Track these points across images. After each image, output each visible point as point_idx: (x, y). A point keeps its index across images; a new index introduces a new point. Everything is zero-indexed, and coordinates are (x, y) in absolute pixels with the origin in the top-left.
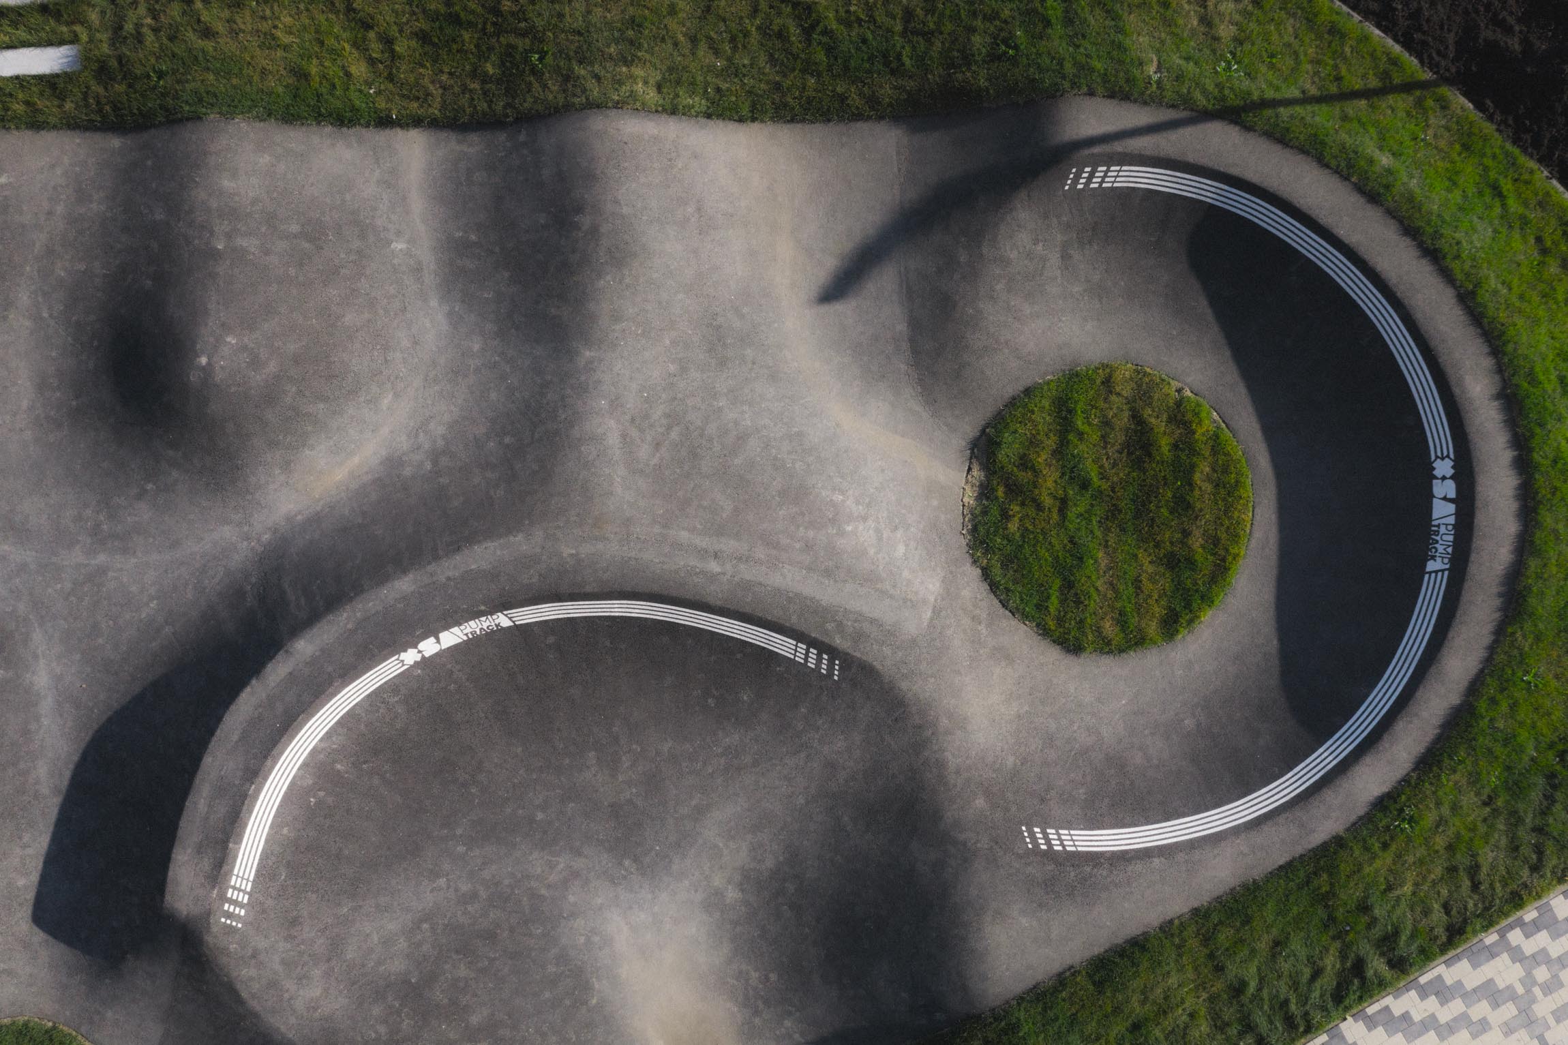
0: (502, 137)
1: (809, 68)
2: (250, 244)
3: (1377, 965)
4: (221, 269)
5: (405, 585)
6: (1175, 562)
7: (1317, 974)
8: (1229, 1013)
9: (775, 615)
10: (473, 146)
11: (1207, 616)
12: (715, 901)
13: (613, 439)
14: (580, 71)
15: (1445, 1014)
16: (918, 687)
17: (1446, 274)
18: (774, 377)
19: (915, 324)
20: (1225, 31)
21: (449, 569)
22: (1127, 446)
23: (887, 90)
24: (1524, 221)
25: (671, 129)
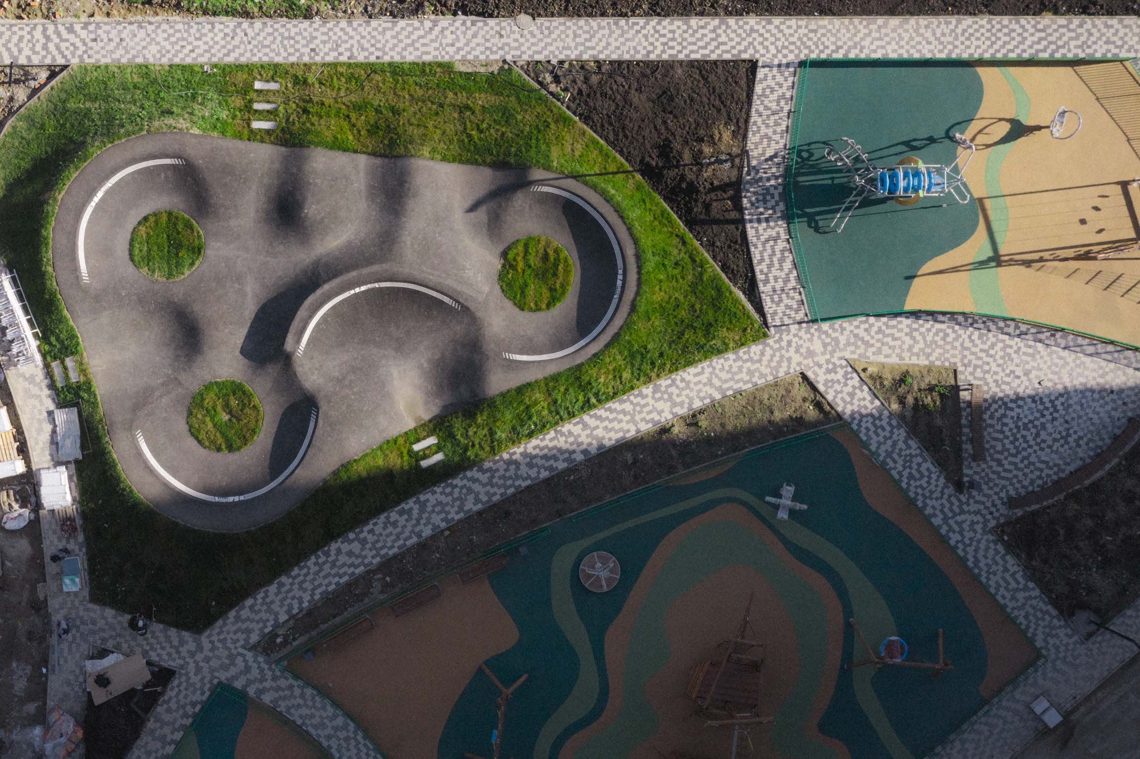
0: (386, 160)
1: (469, 151)
2: (318, 181)
3: (593, 400)
4: (312, 187)
5: (354, 274)
6: (552, 290)
7: (577, 400)
8: (553, 409)
9: (445, 291)
10: (378, 161)
11: (558, 304)
12: (420, 367)
13: (409, 243)
14: (410, 146)
15: (611, 416)
16: (479, 314)
17: (625, 223)
18: (451, 229)
19: (489, 220)
20: (577, 154)
21: (365, 271)
22: (542, 258)
23: (488, 160)
24: (650, 210)
25: (431, 163)
